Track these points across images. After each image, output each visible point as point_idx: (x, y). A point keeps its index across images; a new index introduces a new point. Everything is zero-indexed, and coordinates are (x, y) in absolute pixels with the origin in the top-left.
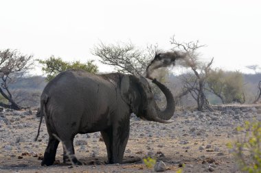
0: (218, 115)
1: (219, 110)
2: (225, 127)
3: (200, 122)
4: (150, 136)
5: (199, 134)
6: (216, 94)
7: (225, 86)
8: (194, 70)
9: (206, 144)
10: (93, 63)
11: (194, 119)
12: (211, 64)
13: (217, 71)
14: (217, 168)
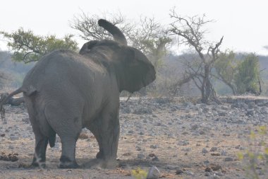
0: (226, 109)
1: (228, 102)
2: (236, 125)
3: (204, 118)
4: (141, 134)
5: (202, 133)
6: (225, 82)
7: (237, 72)
8: (199, 51)
9: (211, 145)
10: (72, 39)
11: (197, 113)
12: (219, 44)
13: (228, 53)
14: (224, 177)
